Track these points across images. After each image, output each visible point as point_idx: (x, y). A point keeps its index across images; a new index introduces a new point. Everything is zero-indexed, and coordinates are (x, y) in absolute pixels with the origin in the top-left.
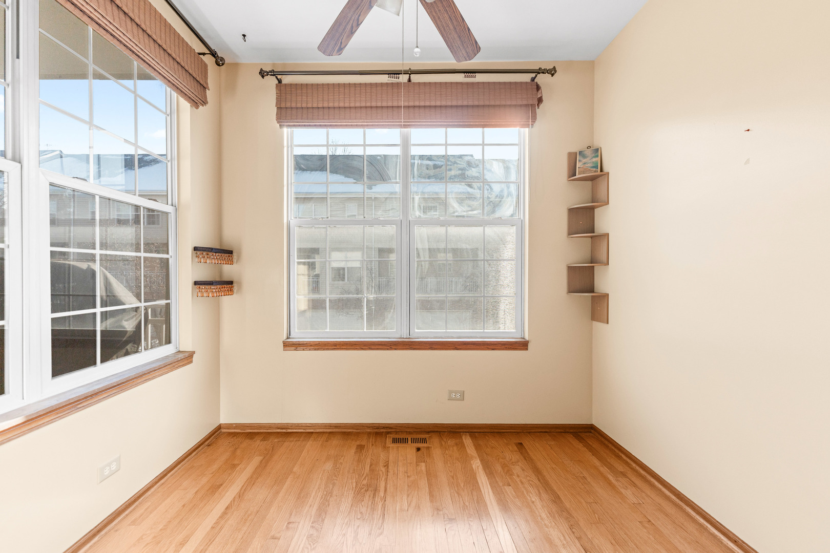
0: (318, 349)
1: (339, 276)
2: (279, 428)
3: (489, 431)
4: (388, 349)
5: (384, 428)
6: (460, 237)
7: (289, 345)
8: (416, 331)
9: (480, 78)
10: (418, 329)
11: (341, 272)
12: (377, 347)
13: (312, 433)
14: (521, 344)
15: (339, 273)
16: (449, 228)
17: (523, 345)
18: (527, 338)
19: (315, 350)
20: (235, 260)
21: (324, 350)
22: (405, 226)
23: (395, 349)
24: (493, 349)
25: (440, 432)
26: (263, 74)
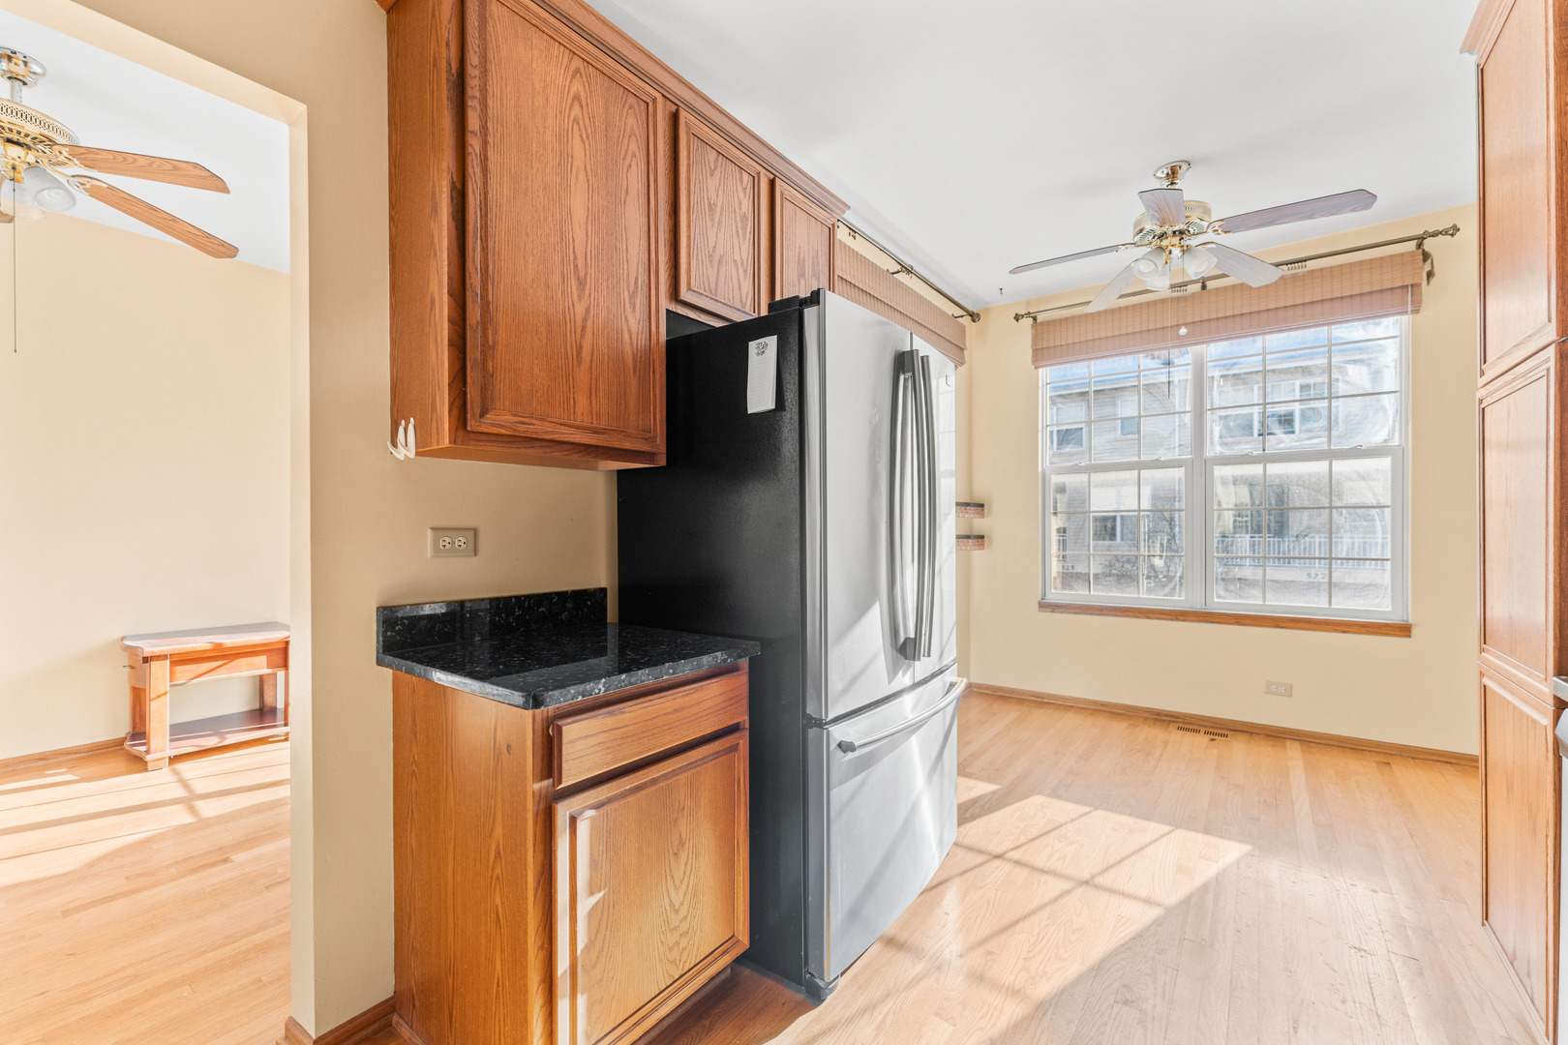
0: (1080, 613)
1: (1106, 530)
2: (1033, 696)
3: (1337, 744)
4: (1172, 620)
5: (1167, 715)
6: (1288, 477)
7: (1045, 606)
8: (1216, 600)
9: (1311, 265)
10: (1219, 597)
11: (1109, 525)
12: (1157, 616)
13: (1072, 707)
14: (1398, 627)
15: (1106, 526)
16: (1268, 465)
17: (1404, 630)
18: (1411, 621)
19: (1076, 613)
20: (986, 514)
21: (1087, 614)
22: (1200, 466)
23: (1183, 620)
24: (1343, 632)
25: (1251, 733)
26: (1017, 318)
